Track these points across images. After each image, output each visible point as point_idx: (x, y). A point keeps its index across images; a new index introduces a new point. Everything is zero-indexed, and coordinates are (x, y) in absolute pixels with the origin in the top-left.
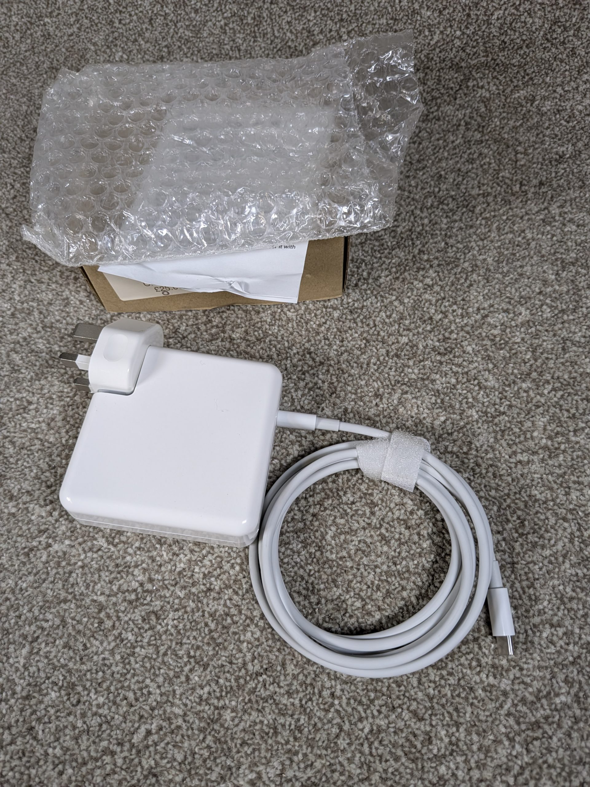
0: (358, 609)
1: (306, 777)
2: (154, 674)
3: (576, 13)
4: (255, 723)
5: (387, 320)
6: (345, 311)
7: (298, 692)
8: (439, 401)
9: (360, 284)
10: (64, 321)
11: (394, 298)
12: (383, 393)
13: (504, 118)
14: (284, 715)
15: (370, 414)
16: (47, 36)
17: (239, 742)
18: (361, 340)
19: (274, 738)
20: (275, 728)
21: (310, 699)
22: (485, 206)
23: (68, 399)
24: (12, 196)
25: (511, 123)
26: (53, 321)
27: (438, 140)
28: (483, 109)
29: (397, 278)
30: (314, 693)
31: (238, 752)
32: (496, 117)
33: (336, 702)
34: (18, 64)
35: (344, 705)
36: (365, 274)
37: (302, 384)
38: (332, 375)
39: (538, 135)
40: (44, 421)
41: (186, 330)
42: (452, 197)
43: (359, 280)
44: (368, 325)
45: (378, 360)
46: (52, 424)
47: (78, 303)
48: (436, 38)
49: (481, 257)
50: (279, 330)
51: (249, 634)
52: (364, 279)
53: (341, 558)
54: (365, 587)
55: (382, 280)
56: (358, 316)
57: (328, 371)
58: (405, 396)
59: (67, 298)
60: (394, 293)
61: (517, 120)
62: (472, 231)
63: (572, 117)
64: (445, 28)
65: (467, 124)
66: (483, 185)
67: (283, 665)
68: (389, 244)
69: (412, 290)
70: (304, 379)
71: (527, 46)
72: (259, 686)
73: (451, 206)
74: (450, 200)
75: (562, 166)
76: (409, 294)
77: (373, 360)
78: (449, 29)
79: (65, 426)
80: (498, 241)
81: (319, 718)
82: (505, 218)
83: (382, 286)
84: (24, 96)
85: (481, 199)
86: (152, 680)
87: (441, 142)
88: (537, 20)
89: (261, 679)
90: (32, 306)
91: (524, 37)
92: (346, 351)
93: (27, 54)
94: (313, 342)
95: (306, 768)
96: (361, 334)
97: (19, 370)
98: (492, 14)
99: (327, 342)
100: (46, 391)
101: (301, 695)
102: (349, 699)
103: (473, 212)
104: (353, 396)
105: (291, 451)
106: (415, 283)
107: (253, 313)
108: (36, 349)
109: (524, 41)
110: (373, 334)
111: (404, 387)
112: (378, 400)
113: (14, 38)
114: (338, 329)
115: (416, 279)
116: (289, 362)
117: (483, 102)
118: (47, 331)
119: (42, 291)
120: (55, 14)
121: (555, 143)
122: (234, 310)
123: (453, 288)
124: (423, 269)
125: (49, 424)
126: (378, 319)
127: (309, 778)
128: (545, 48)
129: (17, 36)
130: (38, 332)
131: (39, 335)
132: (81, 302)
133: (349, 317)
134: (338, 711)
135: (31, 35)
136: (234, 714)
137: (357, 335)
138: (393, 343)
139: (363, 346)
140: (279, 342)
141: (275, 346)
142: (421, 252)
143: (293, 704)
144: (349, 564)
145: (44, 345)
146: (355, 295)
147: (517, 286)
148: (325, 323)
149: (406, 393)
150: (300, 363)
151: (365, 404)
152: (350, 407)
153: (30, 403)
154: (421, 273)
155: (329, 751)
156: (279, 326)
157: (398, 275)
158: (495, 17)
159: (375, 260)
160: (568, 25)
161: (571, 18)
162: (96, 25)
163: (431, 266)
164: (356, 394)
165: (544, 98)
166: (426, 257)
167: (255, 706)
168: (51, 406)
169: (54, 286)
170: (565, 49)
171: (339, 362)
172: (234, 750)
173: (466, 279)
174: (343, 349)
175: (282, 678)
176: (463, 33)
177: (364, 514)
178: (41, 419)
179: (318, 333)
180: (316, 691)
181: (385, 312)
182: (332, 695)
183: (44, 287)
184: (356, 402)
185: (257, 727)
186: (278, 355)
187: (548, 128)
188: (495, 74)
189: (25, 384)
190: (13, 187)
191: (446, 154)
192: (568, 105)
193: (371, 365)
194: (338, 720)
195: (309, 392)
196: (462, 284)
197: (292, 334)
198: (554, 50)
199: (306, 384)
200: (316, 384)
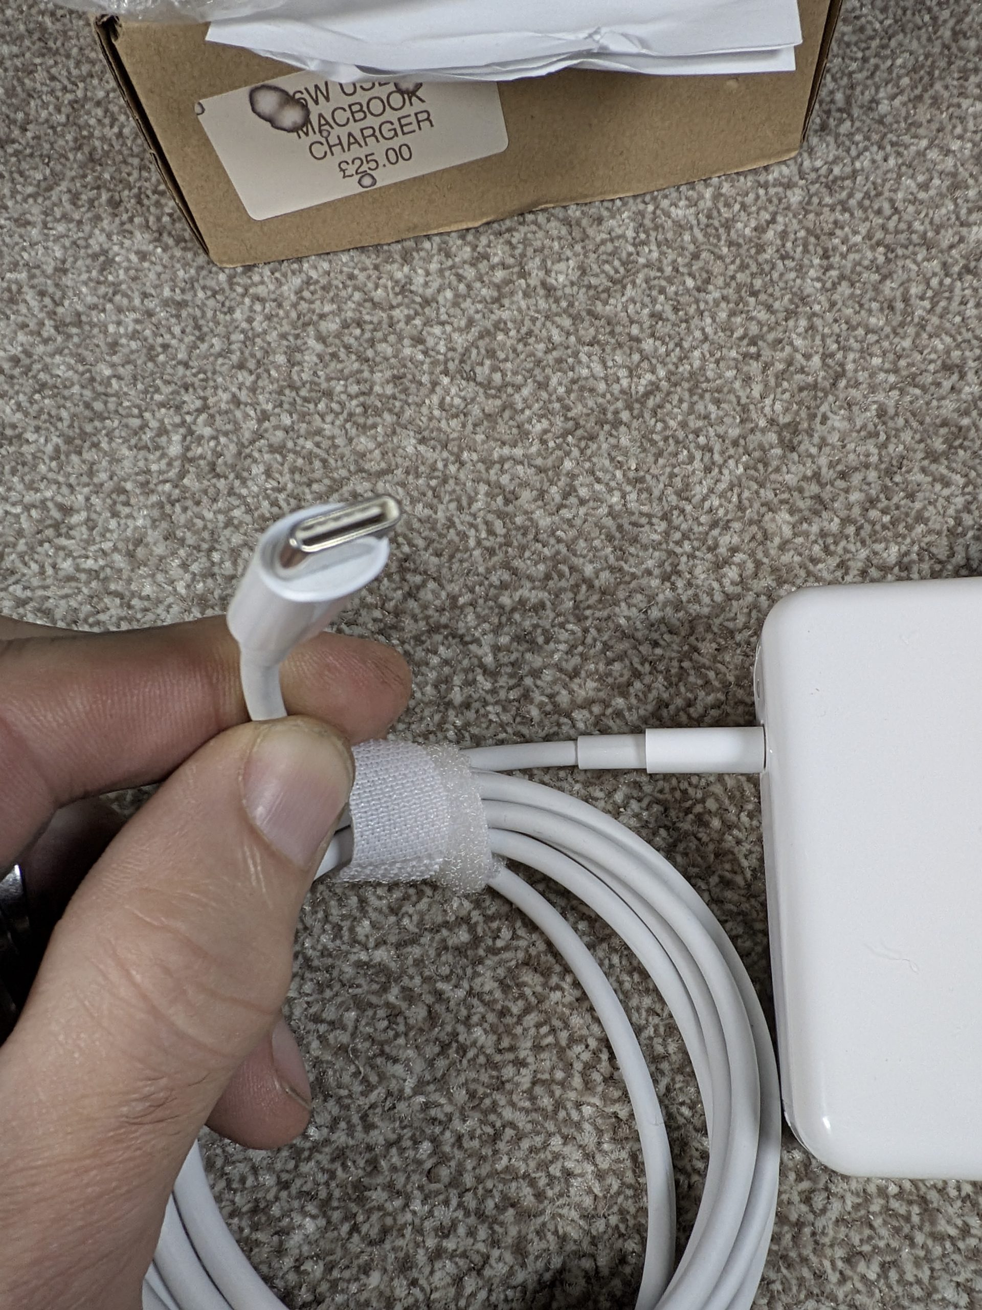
2: (568, 1120)
5: (922, 195)
6: (813, 189)
9: (832, 122)
10: (109, 306)
11: (924, 143)
12: (964, 359)
15: (943, 411)
17: (840, 1253)
18: (873, 248)
19: (927, 1228)
23: (168, 487)
26: (80, 308)
29: (919, 98)
31: (843, 1279)
36: (839, 96)
37: (754, 367)
38: (824, 338)
40: (115, 549)
41: (426, 284)
43: (828, 113)
44: (879, 212)
45: (928, 286)
46: (140, 552)
47: (134, 258)
50: (663, 253)
52: (840, 110)
55: (884, 107)
56: (850, 195)
57: (812, 328)
59: (104, 252)
60: (922, 132)
68: (877, 26)
69: (962, 119)
70: (758, 356)
76: (958, 130)
77: (914, 290)
79: (174, 553)
83: (889, 119)
86: (566, 1139)
90: (17, 282)
92: (842, 277)
94: (754, 268)
96: (869, 236)
97: (19, 436)
99: (790, 264)
100: (103, 476)
104: (892, 378)
105: (771, 527)
106: (965, 103)
107: (584, 222)
108: (51, 381)
110: (897, 232)
112: (955, 377)
114: (808, 231)
116: (709, 320)
118: (69, 336)
119: (32, 245)
122: (535, 223)
125: (131, 555)
126: (900, 195)
130: (46, 341)
131: (50, 348)
132: (143, 256)
133: (828, 200)
136: (805, 1185)
137: (858, 238)
138: (952, 247)
139: (881, 259)
140: (670, 281)
141: (662, 291)
142: (955, 34)
145: (70, 367)
146: (827, 149)
148: (773, 221)
150: (738, 320)
151: (924, 389)
152: (891, 404)
153: (68, 511)
156: (659, 245)
157: (917, 92)
159: (854, 66)
164: (896, 371)
168: (127, 510)
169: (61, 228)
171: (833, 304)
172: (834, 1277)
174: (834, 273)
178: (107, 546)
179: (761, 249)
181: (913, 177)
183: (34, 232)
184: (902, 392)
186: (676, 310)
189: (42, 468)
193: (914, 301)
195: (778, 385)
197: (696, 256)
199: (766, 367)
200: (790, 363)
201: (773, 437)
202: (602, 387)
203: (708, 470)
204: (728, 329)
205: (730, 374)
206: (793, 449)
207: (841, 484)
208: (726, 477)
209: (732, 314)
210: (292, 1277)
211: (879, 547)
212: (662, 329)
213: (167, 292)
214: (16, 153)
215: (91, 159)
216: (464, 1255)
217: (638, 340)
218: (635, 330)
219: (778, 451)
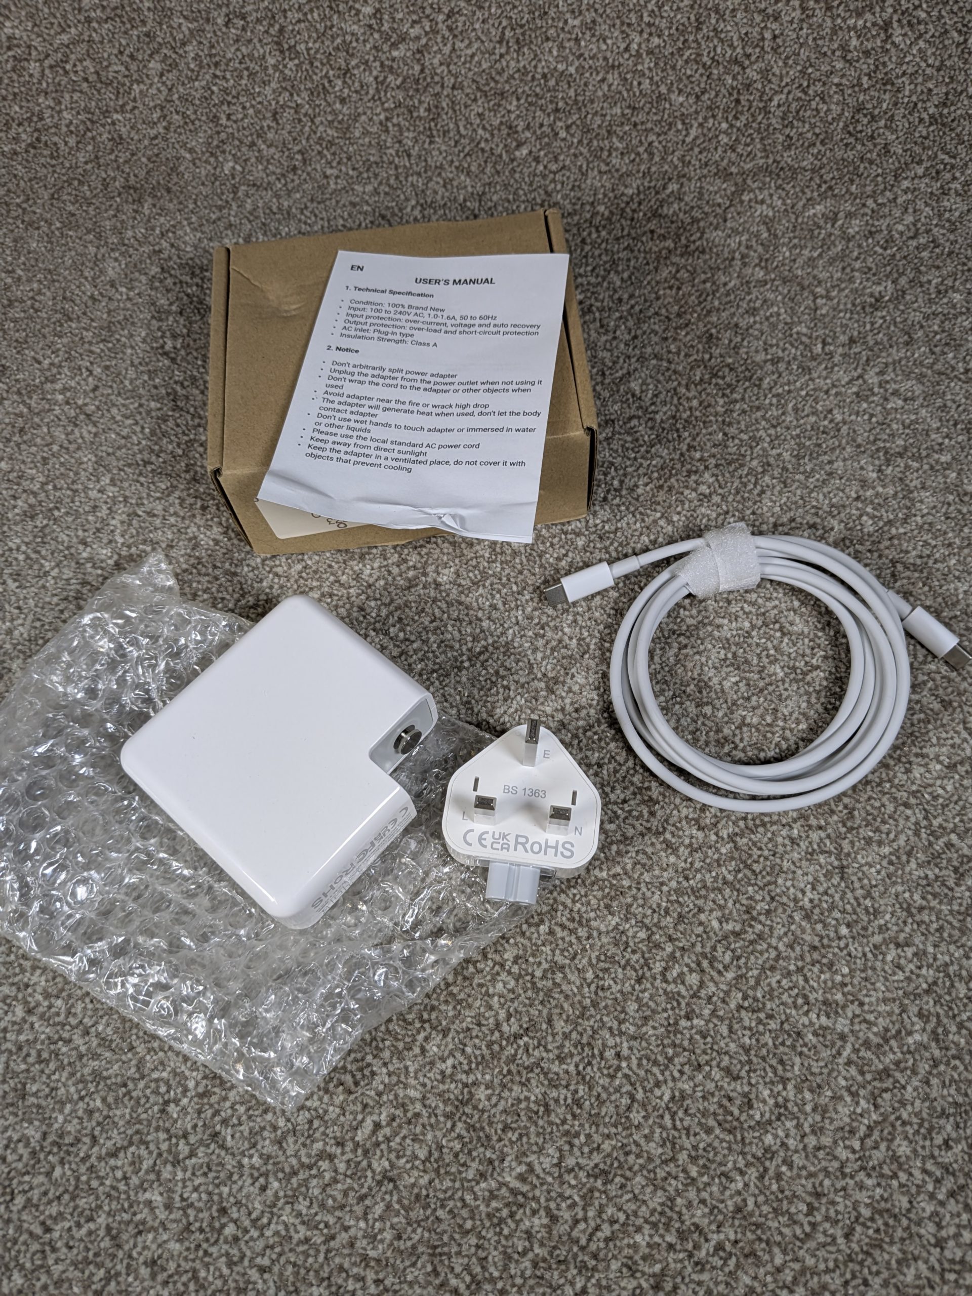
0: (642, 941)
1: (592, 1164)
2: (377, 1047)
3: (887, 96)
4: (519, 1101)
6: (592, 537)
7: (572, 1055)
8: (730, 656)
9: (610, 497)
11: (658, 515)
13: (795, 246)
14: (556, 1087)
16: (118, 141)
17: (500, 1126)
19: (545, 1118)
20: (546, 1105)
21: (590, 1063)
22: (775, 377)
24: (91, 386)
25: (806, 252)
27: (704, 282)
28: (765, 235)
29: (661, 487)
30: (593, 1056)
31: (500, 1140)
32: (784, 244)
33: (624, 1064)
34: (76, 183)
35: (634, 1067)
36: (616, 483)
37: (541, 642)
38: (581, 627)
39: (844, 269)
41: (370, 575)
42: (728, 365)
43: (608, 491)
47: (211, 543)
48: (693, 132)
49: (774, 452)
50: (503, 569)
51: (500, 985)
52: (615, 490)
53: (615, 876)
54: (649, 912)
55: (640, 491)
57: (575, 621)
58: (684, 651)
59: (195, 538)
60: (659, 508)
61: (814, 249)
62: (759, 414)
63: (890, 240)
64: (706, 119)
65: (743, 257)
66: (771, 346)
67: (550, 1021)
69: (682, 502)
70: (543, 636)
71: (823, 143)
72: (520, 1051)
73: (728, 379)
74: (727, 370)
75: (879, 314)
76: (679, 509)
78: (711, 121)
80: (796, 427)
81: (603, 1087)
82: (803, 393)
83: (641, 499)
84: (89, 232)
85: (769, 367)
86: (375, 1057)
87: (708, 285)
88: (833, 107)
89: (521, 1043)
91: (817, 131)
93: (89, 167)
95: (591, 1152)
98: (771, 100)
101: (577, 1059)
102: (640, 1059)
103: (759, 386)
106: (686, 492)
109: (817, 135)
111: (681, 639)
113: (66, 143)
115: (687, 487)
117: (765, 223)
119: (156, 529)
120: (128, 108)
121: (868, 280)
123: (738, 498)
124: (696, 472)
127: (596, 1165)
128: (847, 145)
129: (72, 141)
132: (216, 542)
134: (626, 1076)
135: (93, 138)
136: (489, 1092)
140: (504, 586)
141: (499, 592)
142: (690, 447)
143: (567, 1072)
144: (626, 883)
146: (604, 513)
147: (825, 490)
148: (566, 555)
149: (686, 646)
150: (537, 613)
154: (693, 477)
155: (620, 1129)
157: (661, 482)
158: (775, 103)
159: (628, 463)
160: (876, 112)
161: (880, 102)
162: (193, 123)
163: (706, 468)
165: (850, 215)
166: (698, 455)
167: (517, 1079)
169: (172, 520)
170: (875, 145)
171: (589, 609)
172: (495, 1138)
173: (755, 485)
175: (550, 1038)
176: (731, 126)
177: (641, 815)
180: (596, 1051)
182: (618, 1055)
183: (158, 522)
185: (523, 1105)
186: (504, 604)
187: (857, 258)
188: (780, 182)
190: (91, 372)
191: (716, 303)
192: (883, 224)
194: (628, 1088)
195: (552, 654)
196: (750, 492)
197: (521, 573)
198: (859, 147)
199: (547, 643)
200: (560, 641)
201: (543, 685)
202: (457, 646)
203: (505, 700)
204: (530, 618)
205: (527, 645)
206: (553, 692)
207: (575, 715)
208: (514, 705)
209: (535, 609)
210: (229, 1112)
211: (589, 753)
212: (495, 614)
213: (227, 565)
214: (153, 471)
215: (194, 479)
216: (316, 1110)
217: (480, 620)
218: (480, 614)
219: (544, 693)
